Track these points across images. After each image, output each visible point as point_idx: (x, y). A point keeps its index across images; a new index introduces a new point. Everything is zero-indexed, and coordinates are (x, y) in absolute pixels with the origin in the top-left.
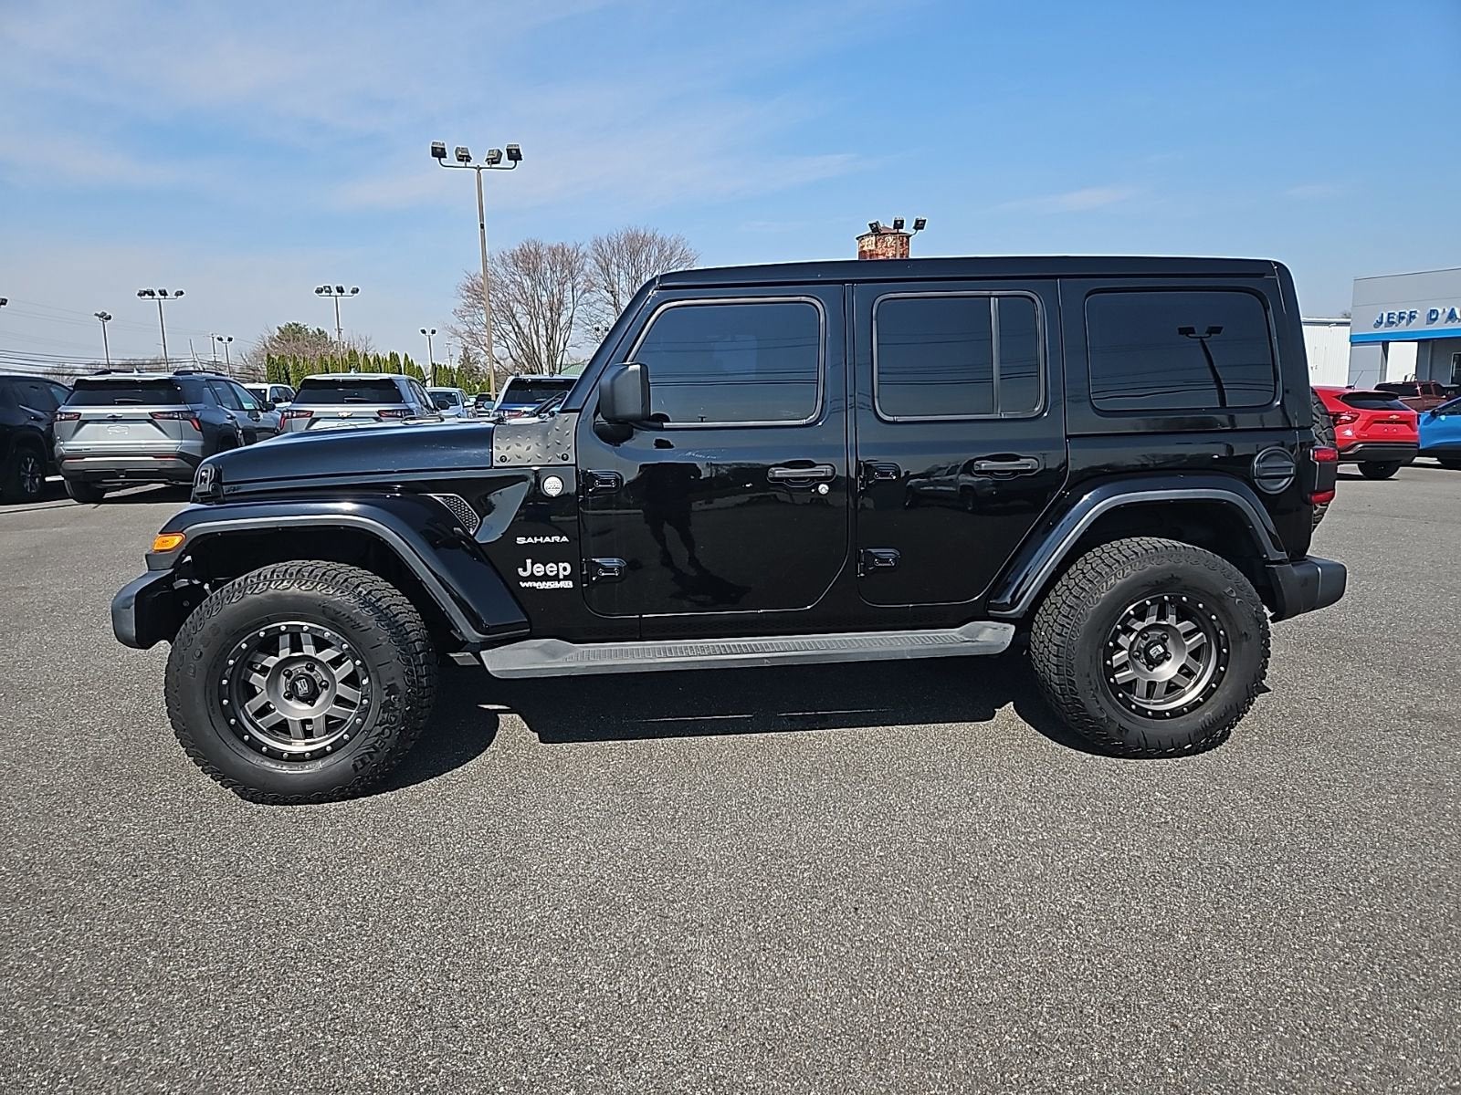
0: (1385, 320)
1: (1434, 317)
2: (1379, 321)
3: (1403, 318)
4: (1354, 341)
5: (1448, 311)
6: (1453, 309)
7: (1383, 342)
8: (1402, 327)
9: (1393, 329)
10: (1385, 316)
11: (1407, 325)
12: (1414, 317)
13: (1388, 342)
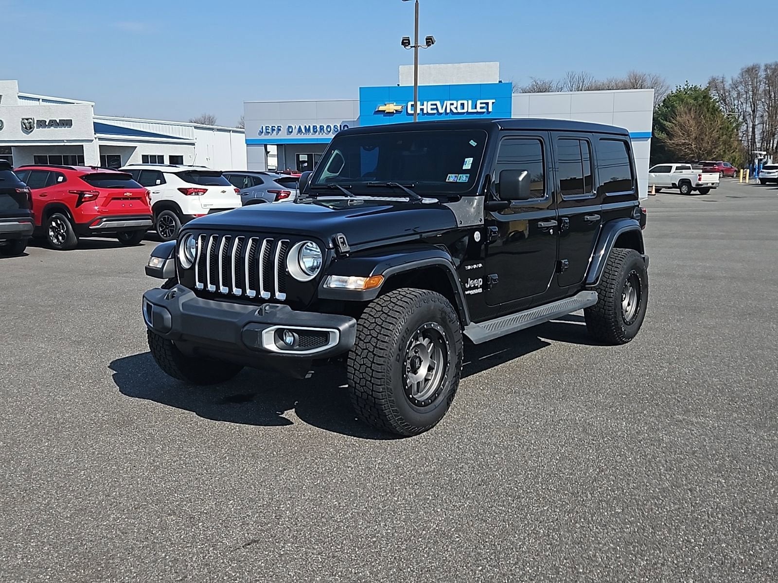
0: (264, 130)
1: (290, 130)
2: (261, 131)
3: (274, 130)
4: (249, 143)
5: (297, 127)
6: (300, 126)
7: (265, 144)
8: (274, 136)
9: (269, 137)
10: (264, 128)
11: (277, 135)
12: (280, 130)
13: (267, 145)
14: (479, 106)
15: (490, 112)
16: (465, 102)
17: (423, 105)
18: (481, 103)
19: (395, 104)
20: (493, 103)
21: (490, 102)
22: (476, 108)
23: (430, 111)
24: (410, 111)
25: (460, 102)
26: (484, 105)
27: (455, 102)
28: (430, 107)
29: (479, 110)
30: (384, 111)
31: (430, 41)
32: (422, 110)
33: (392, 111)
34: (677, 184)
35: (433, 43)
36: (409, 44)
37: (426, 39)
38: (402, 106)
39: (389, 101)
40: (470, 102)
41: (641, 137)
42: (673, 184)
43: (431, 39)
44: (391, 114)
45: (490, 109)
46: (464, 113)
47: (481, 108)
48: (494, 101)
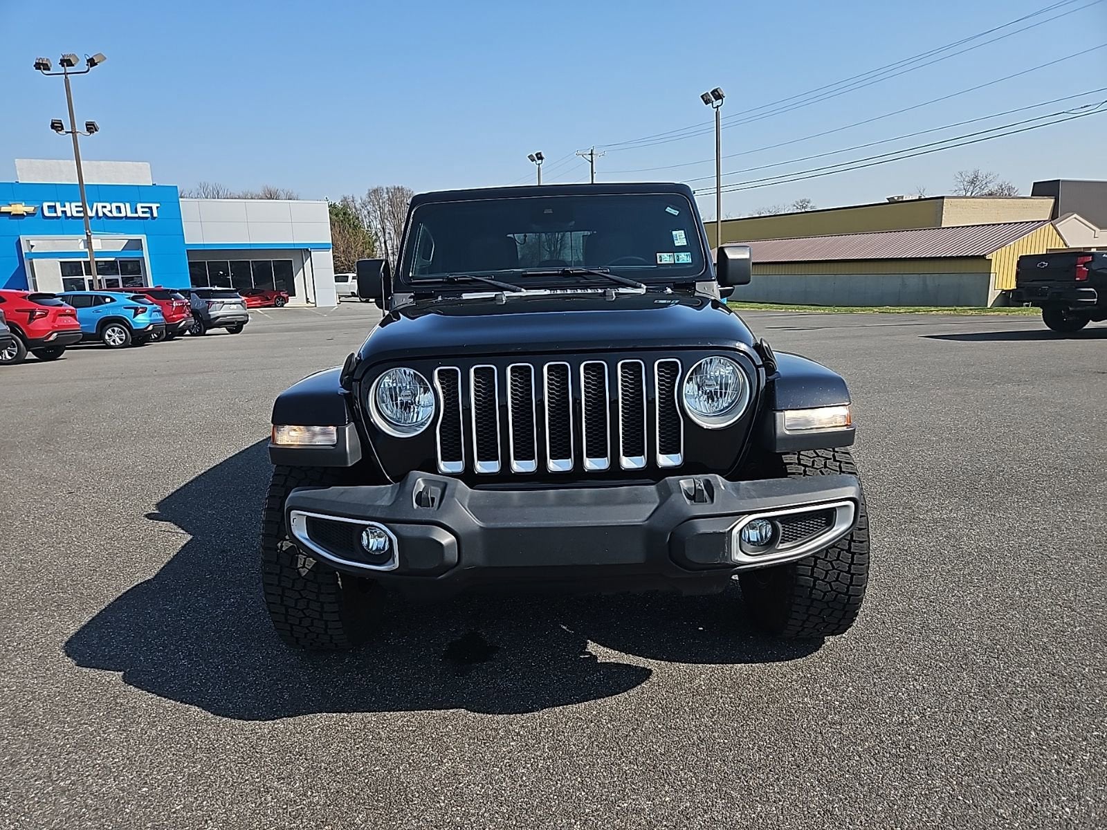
14: (140, 210)
15: (155, 218)
16: (122, 205)
17: (65, 207)
18: (142, 207)
19: (23, 204)
20: (157, 207)
21: (154, 206)
22: (136, 212)
23: (75, 214)
24: (47, 213)
25: (114, 205)
26: (147, 210)
27: (107, 205)
28: (74, 210)
29: (140, 214)
30: (10, 212)
31: (91, 128)
32: (64, 212)
33: (22, 213)
34: (356, 292)
35: (96, 130)
36: (63, 129)
37: (87, 125)
38: (35, 208)
39: (15, 201)
40: (128, 205)
41: (322, 247)
42: (352, 293)
43: (93, 125)
44: (20, 217)
45: (155, 215)
46: (121, 218)
47: (143, 212)
48: (158, 205)
